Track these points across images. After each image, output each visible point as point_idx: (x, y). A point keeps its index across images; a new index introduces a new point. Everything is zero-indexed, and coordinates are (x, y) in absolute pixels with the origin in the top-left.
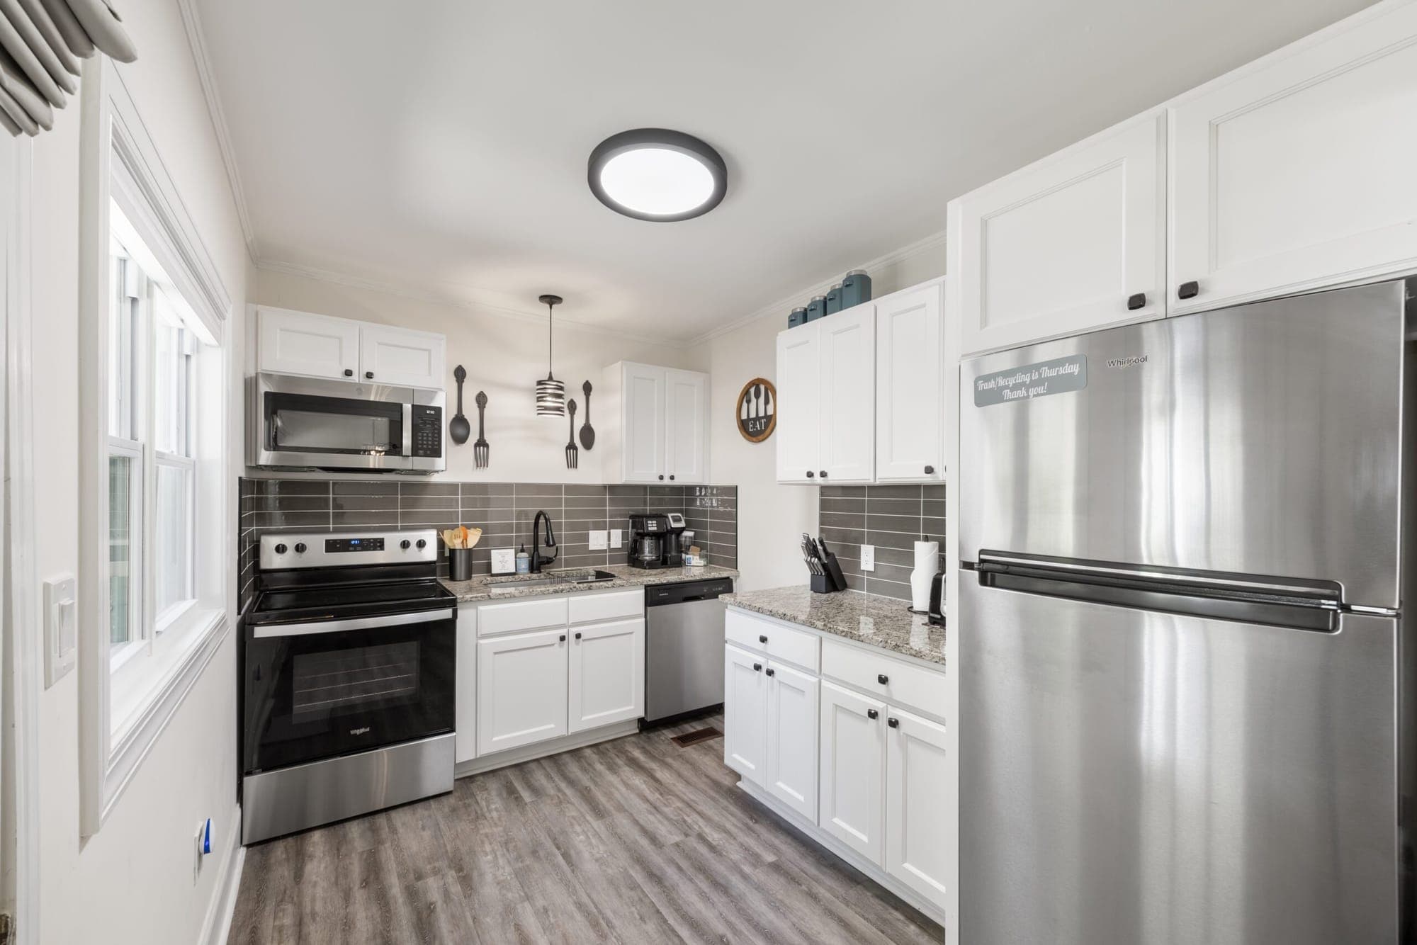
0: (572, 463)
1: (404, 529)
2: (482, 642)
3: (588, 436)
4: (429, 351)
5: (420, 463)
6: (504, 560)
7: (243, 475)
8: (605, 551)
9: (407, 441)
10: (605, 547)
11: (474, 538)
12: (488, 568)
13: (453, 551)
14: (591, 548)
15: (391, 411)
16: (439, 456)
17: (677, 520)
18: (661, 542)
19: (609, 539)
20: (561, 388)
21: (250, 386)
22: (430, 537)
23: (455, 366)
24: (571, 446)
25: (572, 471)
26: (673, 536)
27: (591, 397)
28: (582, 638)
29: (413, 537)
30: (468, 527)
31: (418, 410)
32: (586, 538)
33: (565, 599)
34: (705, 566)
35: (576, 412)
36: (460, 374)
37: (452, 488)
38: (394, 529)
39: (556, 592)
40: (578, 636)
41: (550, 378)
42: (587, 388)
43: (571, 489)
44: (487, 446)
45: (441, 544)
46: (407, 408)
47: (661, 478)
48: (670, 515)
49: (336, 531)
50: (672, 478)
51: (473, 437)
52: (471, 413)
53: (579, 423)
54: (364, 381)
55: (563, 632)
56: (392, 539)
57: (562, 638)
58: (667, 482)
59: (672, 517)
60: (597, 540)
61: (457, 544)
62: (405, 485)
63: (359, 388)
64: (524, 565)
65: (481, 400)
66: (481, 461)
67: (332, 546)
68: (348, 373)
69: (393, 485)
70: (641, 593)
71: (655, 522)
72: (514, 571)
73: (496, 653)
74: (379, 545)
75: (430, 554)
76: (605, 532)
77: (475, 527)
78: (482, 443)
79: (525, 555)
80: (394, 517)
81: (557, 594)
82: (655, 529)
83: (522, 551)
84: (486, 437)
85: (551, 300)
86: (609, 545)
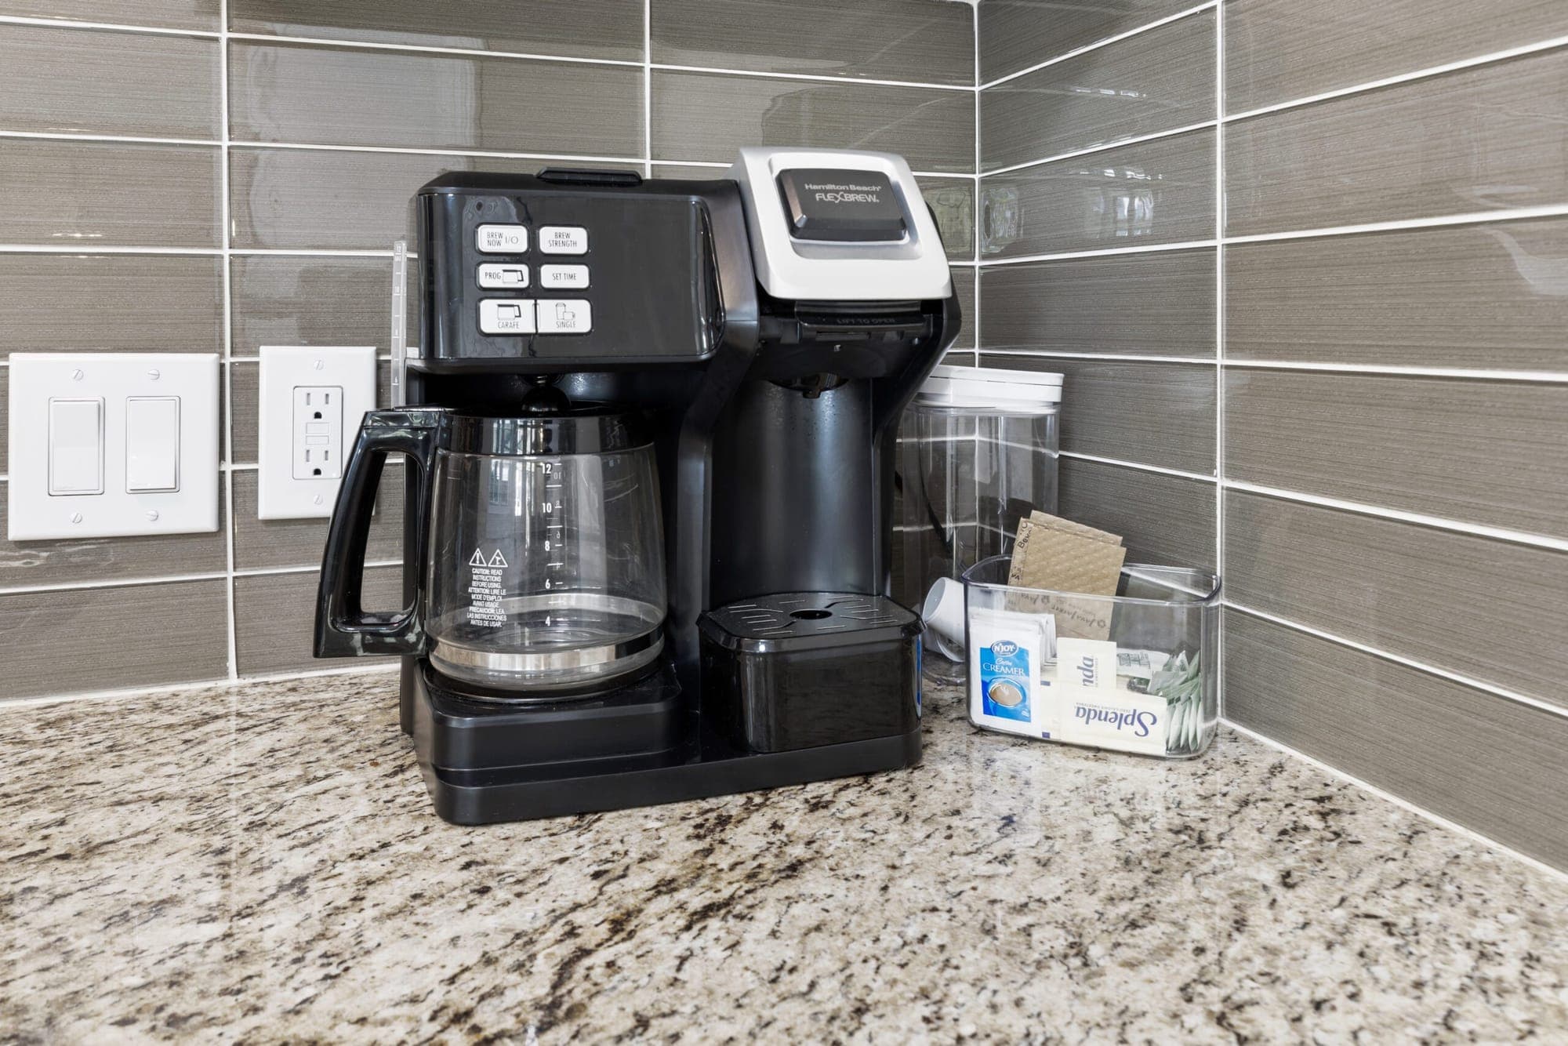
18: (696, 472)
26: (828, 406)
34: (1183, 749)
59: (785, 181)
71: (577, 240)
82: (577, 317)
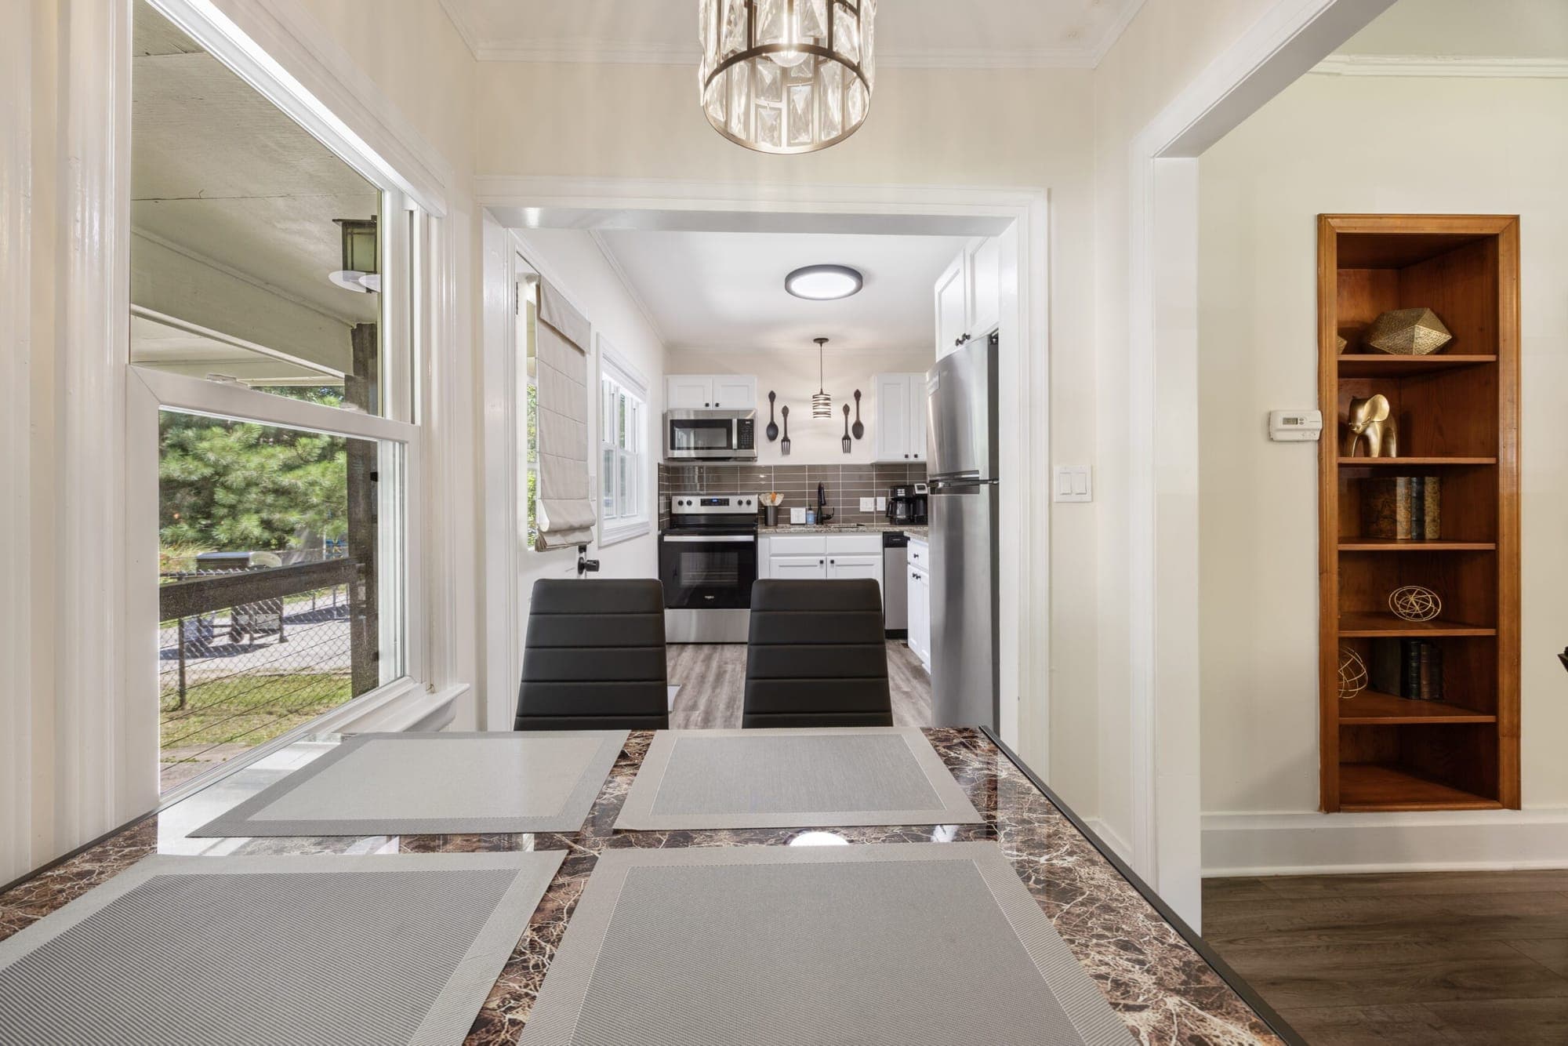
0: (847, 449)
1: (741, 494)
2: (772, 558)
3: (858, 430)
4: (748, 386)
5: (744, 453)
6: (798, 514)
7: (662, 462)
8: (872, 513)
9: (735, 441)
10: (872, 510)
11: (779, 500)
12: (788, 521)
13: (766, 507)
14: (861, 510)
15: (726, 424)
16: (753, 448)
17: (922, 488)
18: (912, 505)
19: (876, 504)
20: (828, 399)
21: (664, 416)
22: (754, 499)
23: (769, 392)
24: (846, 438)
25: (847, 455)
26: (920, 501)
27: (860, 402)
28: (835, 564)
29: (744, 499)
30: (776, 493)
31: (741, 422)
32: (858, 503)
33: (824, 537)
35: (850, 413)
36: (772, 396)
37: (768, 469)
38: (736, 494)
39: (817, 531)
40: (832, 562)
41: (822, 393)
42: (858, 395)
43: (846, 467)
44: (789, 441)
45: (760, 504)
46: (735, 421)
47: (907, 456)
48: (916, 485)
49: (707, 495)
50: (916, 456)
51: (781, 436)
52: (779, 421)
53: (852, 420)
54: (715, 408)
55: (823, 558)
56: (733, 500)
57: (822, 562)
58: (912, 459)
60: (866, 504)
61: (768, 503)
62: (742, 468)
63: (711, 412)
64: (811, 519)
65: (785, 411)
66: (786, 451)
67: (704, 503)
68: (707, 405)
69: (735, 468)
70: (879, 538)
71: (904, 490)
72: (804, 522)
73: (781, 566)
74: (726, 502)
75: (754, 509)
76: (872, 499)
77: (780, 493)
78: (786, 439)
79: (811, 512)
80: (736, 487)
81: (817, 534)
82: (905, 495)
83: (810, 509)
84: (789, 435)
85: (821, 341)
86: (876, 508)
